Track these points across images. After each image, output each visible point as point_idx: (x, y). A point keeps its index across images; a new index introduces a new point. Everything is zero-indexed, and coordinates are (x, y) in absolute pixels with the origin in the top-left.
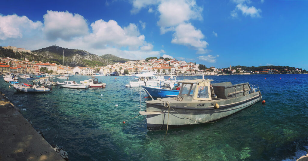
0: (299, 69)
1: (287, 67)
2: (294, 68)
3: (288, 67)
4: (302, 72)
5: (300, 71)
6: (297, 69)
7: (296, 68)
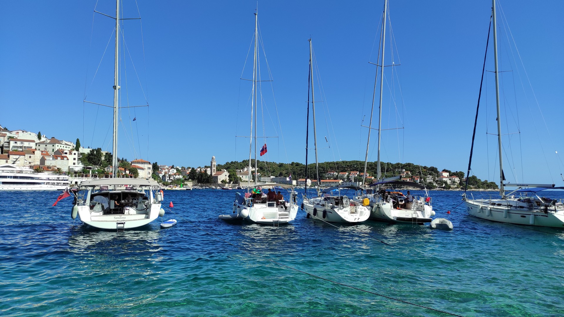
0: (452, 175)
1: (409, 167)
2: (433, 171)
3: (409, 165)
4: (461, 184)
5: (457, 180)
6: (446, 174)
7: (440, 170)
